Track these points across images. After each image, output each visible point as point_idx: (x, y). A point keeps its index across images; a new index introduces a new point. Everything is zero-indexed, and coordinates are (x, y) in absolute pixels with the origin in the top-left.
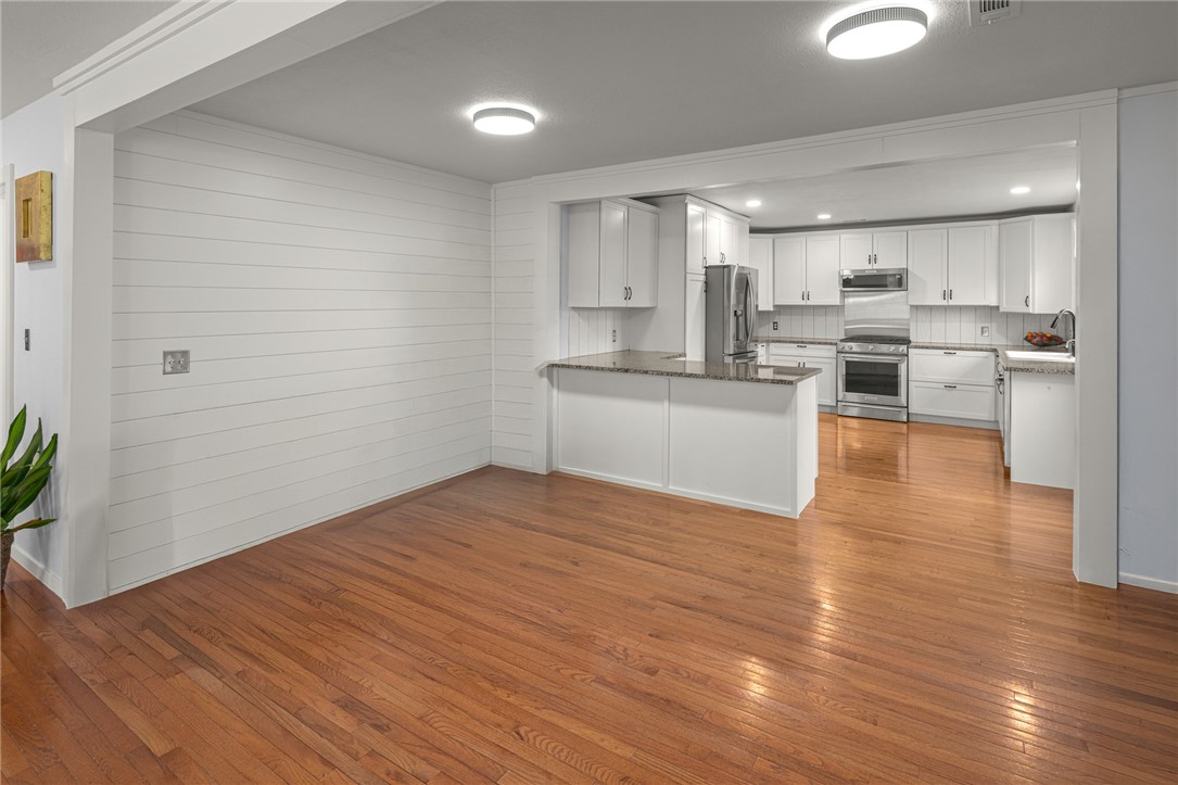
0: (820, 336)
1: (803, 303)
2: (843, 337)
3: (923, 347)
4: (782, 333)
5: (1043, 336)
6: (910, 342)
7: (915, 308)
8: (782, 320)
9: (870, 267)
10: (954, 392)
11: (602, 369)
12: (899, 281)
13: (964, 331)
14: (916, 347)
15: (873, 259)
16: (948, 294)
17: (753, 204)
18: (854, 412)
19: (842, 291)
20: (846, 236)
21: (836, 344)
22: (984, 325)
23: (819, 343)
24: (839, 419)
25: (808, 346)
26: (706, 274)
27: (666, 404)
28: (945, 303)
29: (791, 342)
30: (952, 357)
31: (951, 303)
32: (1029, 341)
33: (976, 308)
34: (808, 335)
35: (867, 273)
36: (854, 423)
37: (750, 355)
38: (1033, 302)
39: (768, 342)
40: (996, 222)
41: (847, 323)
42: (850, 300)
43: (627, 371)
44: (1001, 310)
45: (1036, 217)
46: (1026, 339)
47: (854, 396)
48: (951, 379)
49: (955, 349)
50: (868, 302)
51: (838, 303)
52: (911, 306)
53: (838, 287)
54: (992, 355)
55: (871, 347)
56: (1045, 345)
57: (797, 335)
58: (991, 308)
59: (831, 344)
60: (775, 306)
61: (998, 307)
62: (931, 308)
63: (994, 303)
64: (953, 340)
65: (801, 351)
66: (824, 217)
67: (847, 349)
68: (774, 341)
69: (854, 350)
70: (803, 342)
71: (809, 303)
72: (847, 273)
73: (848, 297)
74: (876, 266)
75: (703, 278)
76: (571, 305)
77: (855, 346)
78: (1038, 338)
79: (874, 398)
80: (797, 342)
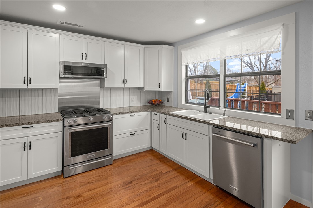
1: (25, 86)
5: (158, 100)
7: (103, 89)
9: (82, 61)
10: (134, 136)
14: (116, 114)
15: (84, 56)
16: (124, 82)
18: (79, 171)
21: (62, 120)
25: (34, 125)
28: (123, 86)
30: (133, 117)
31: (126, 86)
35: (80, 65)
38: (162, 85)
40: (143, 46)
44: (144, 89)
45: (164, 46)
47: (79, 158)
55: (91, 118)
62: (110, 89)
63: (142, 86)
65: (27, 132)
67: (73, 123)
69: (79, 122)
70: (28, 123)
71: (30, 86)
74: (86, 61)
77: (79, 120)
78: (157, 102)
79: (92, 155)
80: (23, 124)
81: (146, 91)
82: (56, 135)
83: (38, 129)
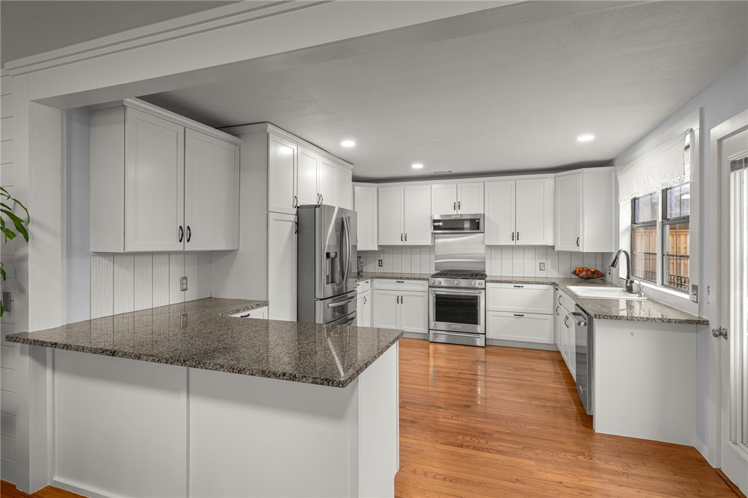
0: (416, 271)
1: (402, 243)
2: (434, 272)
3: (497, 282)
4: (386, 269)
5: (588, 270)
6: (486, 276)
7: (490, 247)
8: (386, 259)
9: (455, 212)
10: (521, 319)
11: (83, 349)
12: (476, 224)
13: (527, 266)
14: (492, 281)
15: (457, 206)
16: (515, 236)
17: (348, 144)
18: (442, 339)
19: (433, 234)
20: (437, 185)
21: (428, 279)
22: (541, 262)
23: (414, 279)
24: (431, 346)
25: (405, 281)
26: (297, 214)
27: (183, 397)
28: (513, 243)
29: (391, 278)
30: (520, 289)
31: (518, 243)
32: (578, 275)
33: (535, 248)
34: (406, 270)
35: (453, 217)
36: (442, 348)
37: (349, 295)
38: (583, 242)
39: (372, 278)
40: (552, 175)
41: (436, 259)
42: (439, 241)
43: (113, 353)
44: (556, 249)
45: (585, 170)
46: (575, 273)
47: (442, 325)
48: (519, 309)
49: (522, 283)
50: (453, 243)
51: (430, 244)
52: (487, 246)
53: (429, 229)
54: (551, 288)
55: (456, 281)
56: (589, 278)
57: (397, 270)
58: (547, 247)
59: (424, 279)
60: (379, 246)
61: (553, 247)
62: (502, 247)
63: (550, 243)
64: (518, 274)
65: (400, 286)
66: (417, 167)
67: (437, 284)
68: (377, 278)
69: (443, 284)
70: (401, 278)
71: (407, 243)
72: (437, 217)
73: (438, 238)
74: (460, 212)
75: (293, 218)
76: (92, 250)
77: (443, 281)
78: (584, 273)
79: (458, 326)
80: (396, 278)
81: (559, 252)
82: (422, 294)
83: (408, 285)
